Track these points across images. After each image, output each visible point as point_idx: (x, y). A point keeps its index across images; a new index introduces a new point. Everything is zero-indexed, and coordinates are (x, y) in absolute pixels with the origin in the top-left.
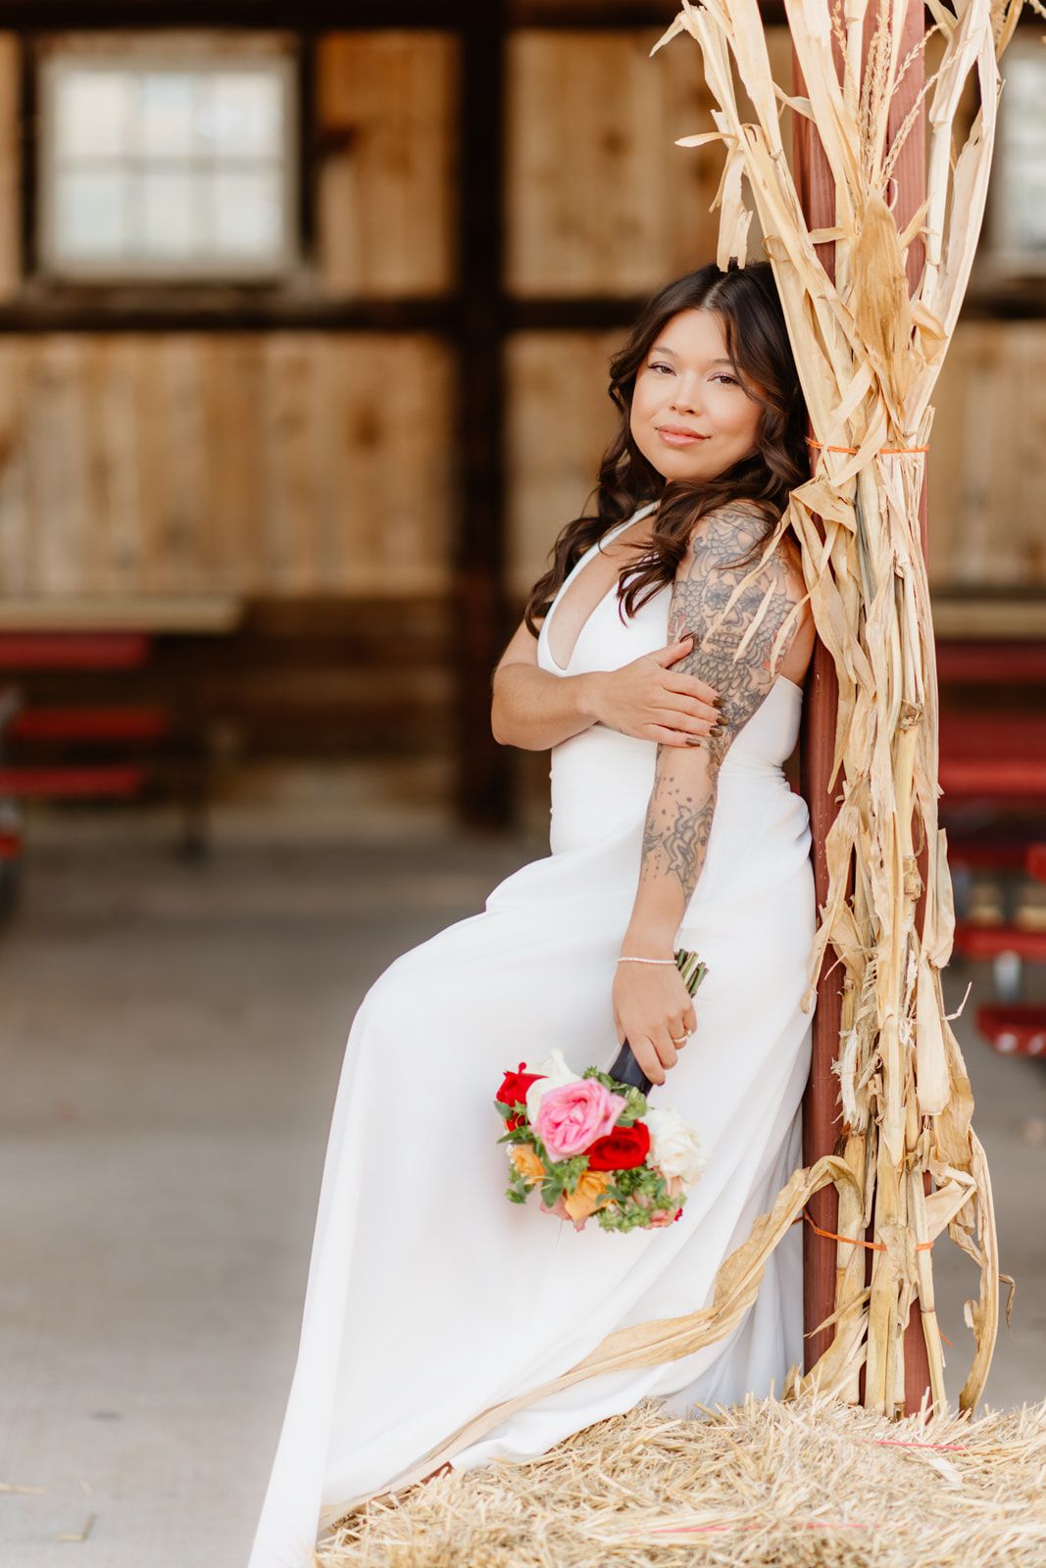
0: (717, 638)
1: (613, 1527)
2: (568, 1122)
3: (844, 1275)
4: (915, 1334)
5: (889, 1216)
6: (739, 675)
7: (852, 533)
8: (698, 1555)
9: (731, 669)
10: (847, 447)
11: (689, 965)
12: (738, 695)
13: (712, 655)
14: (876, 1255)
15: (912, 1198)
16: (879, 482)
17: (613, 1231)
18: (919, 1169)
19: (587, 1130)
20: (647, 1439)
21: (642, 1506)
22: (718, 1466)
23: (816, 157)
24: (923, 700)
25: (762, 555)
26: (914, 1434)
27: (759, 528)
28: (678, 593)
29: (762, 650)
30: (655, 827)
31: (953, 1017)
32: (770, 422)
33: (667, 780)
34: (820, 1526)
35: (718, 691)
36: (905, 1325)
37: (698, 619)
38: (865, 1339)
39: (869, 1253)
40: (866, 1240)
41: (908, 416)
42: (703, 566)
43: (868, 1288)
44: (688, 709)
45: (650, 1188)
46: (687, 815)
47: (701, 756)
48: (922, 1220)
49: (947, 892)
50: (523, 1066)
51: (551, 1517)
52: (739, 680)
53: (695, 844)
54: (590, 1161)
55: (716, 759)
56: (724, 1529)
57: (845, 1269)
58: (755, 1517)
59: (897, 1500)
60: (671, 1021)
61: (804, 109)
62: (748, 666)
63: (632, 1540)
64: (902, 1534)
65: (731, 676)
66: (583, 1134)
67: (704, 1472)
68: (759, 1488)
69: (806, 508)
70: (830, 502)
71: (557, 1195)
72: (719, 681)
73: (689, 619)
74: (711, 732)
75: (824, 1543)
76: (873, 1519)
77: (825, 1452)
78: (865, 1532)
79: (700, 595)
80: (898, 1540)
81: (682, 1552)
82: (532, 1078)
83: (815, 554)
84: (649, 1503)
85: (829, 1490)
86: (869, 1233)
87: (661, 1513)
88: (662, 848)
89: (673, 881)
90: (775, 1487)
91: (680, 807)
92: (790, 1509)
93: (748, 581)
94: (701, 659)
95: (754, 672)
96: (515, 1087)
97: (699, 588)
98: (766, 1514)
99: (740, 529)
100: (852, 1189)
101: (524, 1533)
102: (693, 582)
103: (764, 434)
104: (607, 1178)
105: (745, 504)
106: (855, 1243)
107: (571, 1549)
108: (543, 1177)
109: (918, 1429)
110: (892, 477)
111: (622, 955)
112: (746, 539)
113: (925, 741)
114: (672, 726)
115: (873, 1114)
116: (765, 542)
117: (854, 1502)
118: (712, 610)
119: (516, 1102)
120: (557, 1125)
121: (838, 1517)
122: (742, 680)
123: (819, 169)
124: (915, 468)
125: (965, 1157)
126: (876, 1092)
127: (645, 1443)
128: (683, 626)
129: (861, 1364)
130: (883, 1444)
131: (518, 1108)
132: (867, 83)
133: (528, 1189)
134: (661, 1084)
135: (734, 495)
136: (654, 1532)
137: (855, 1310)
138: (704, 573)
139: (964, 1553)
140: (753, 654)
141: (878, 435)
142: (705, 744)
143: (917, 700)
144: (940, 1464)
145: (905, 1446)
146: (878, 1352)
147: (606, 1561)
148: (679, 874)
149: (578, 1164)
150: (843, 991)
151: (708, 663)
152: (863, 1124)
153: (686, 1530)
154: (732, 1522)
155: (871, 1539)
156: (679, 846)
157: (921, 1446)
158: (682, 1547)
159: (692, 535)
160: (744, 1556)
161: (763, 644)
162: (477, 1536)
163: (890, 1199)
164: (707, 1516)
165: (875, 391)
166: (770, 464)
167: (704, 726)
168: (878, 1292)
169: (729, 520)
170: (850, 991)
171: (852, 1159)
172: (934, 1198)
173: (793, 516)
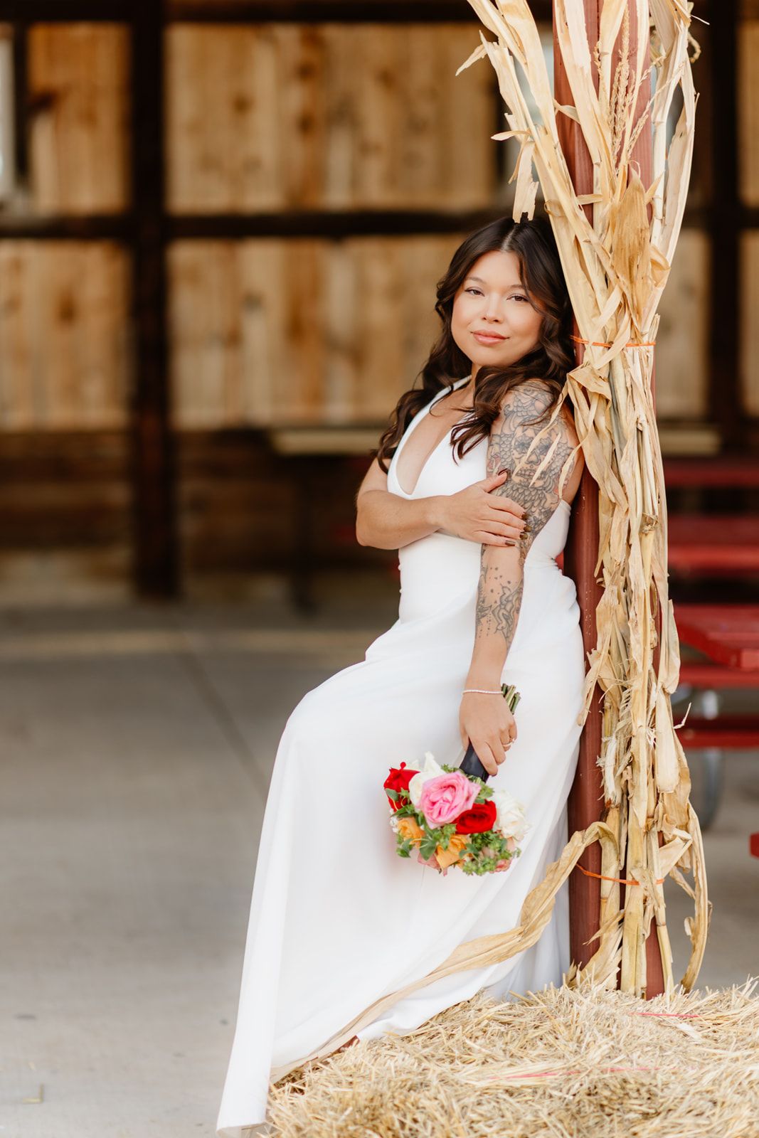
0: (523, 472)
1: (481, 1076)
2: (442, 801)
3: (606, 902)
4: (653, 941)
5: (637, 862)
6: (539, 498)
7: (607, 401)
8: (540, 1092)
9: (533, 493)
10: (603, 342)
11: (510, 694)
12: (538, 511)
13: (520, 484)
14: (628, 888)
15: (651, 849)
16: (625, 366)
17: (472, 874)
18: (655, 829)
19: (456, 807)
20: (489, 1016)
21: (496, 1061)
22: (539, 1032)
23: (579, 146)
24: (657, 513)
25: (551, 416)
26: (663, 1008)
27: (547, 398)
28: (493, 442)
29: (553, 481)
30: (486, 601)
31: (679, 726)
32: (548, 326)
33: (493, 570)
34: (619, 1070)
35: (525, 508)
36: (647, 935)
37: (509, 460)
38: (621, 945)
39: (623, 887)
40: (620, 878)
41: (643, 321)
42: (511, 424)
43: (622, 911)
44: (506, 521)
45: (497, 845)
46: (508, 593)
47: (514, 552)
48: (658, 863)
49: (676, 642)
50: (403, 765)
51: (439, 1070)
52: (539, 501)
53: (513, 612)
54: (457, 827)
55: (523, 555)
56: (555, 1074)
57: (607, 898)
58: (574, 1066)
59: (665, 1051)
60: (502, 732)
61: (571, 114)
62: (544, 492)
63: (497, 1083)
64: (673, 1073)
65: (533, 498)
66: (453, 809)
67: (531, 1037)
68: (573, 1046)
69: (579, 384)
70: (594, 380)
71: (430, 852)
72: (526, 502)
73: (503, 460)
74: (521, 536)
75: (625, 1081)
76: (653, 1064)
77: (611, 1021)
78: (649, 1072)
79: (510, 444)
80: (673, 1078)
81: (530, 1090)
82: (412, 774)
83: (586, 415)
84: (502, 1059)
85: (621, 1045)
86: (623, 874)
87: (511, 1065)
88: (492, 615)
89: (500, 638)
90: (584, 1045)
91: (503, 587)
92: (598, 1059)
93: (543, 434)
94: (512, 487)
95: (548, 496)
96: (399, 779)
97: (510, 439)
98: (582, 1063)
99: (535, 399)
100: (612, 844)
101: (422, 1081)
102: (505, 435)
103: (544, 334)
104: (466, 839)
105: (536, 382)
106: (614, 880)
107: (456, 1091)
108: (421, 839)
109: (666, 1004)
110: (634, 362)
111: (465, 689)
112: (541, 406)
113: (658, 541)
114: (495, 532)
115: (626, 793)
116: (553, 408)
117: (639, 1053)
118: (519, 454)
119: (402, 789)
120: (434, 804)
121: (629, 1064)
122: (541, 501)
123: (582, 155)
124: (647, 356)
125: (684, 821)
126: (629, 778)
127: (488, 1019)
128: (498, 466)
129: (619, 962)
130: (643, 1015)
131: (403, 793)
132: (614, 96)
133: (411, 847)
134: (494, 775)
135: (528, 376)
136: (508, 1078)
137: (614, 926)
138: (513, 429)
139: (720, 1085)
140: (547, 484)
141: (625, 334)
142: (517, 545)
143: (654, 513)
144: (685, 1027)
145: (658, 1015)
146: (631, 953)
147: (481, 1098)
148: (503, 633)
149: (449, 830)
150: (603, 711)
151: (517, 489)
152: (618, 800)
153: (528, 1076)
154: (559, 1069)
155: (654, 1078)
156: (503, 614)
157: (668, 1015)
158: (529, 1087)
159: (502, 402)
160: (573, 1091)
161: (554, 477)
162: (392, 1084)
163: (637, 850)
164: (541, 1066)
165: (623, 306)
166: (550, 355)
167: (517, 532)
168: (630, 913)
169: (528, 393)
170: (608, 710)
171: (611, 823)
172: (665, 849)
173: (570, 389)
